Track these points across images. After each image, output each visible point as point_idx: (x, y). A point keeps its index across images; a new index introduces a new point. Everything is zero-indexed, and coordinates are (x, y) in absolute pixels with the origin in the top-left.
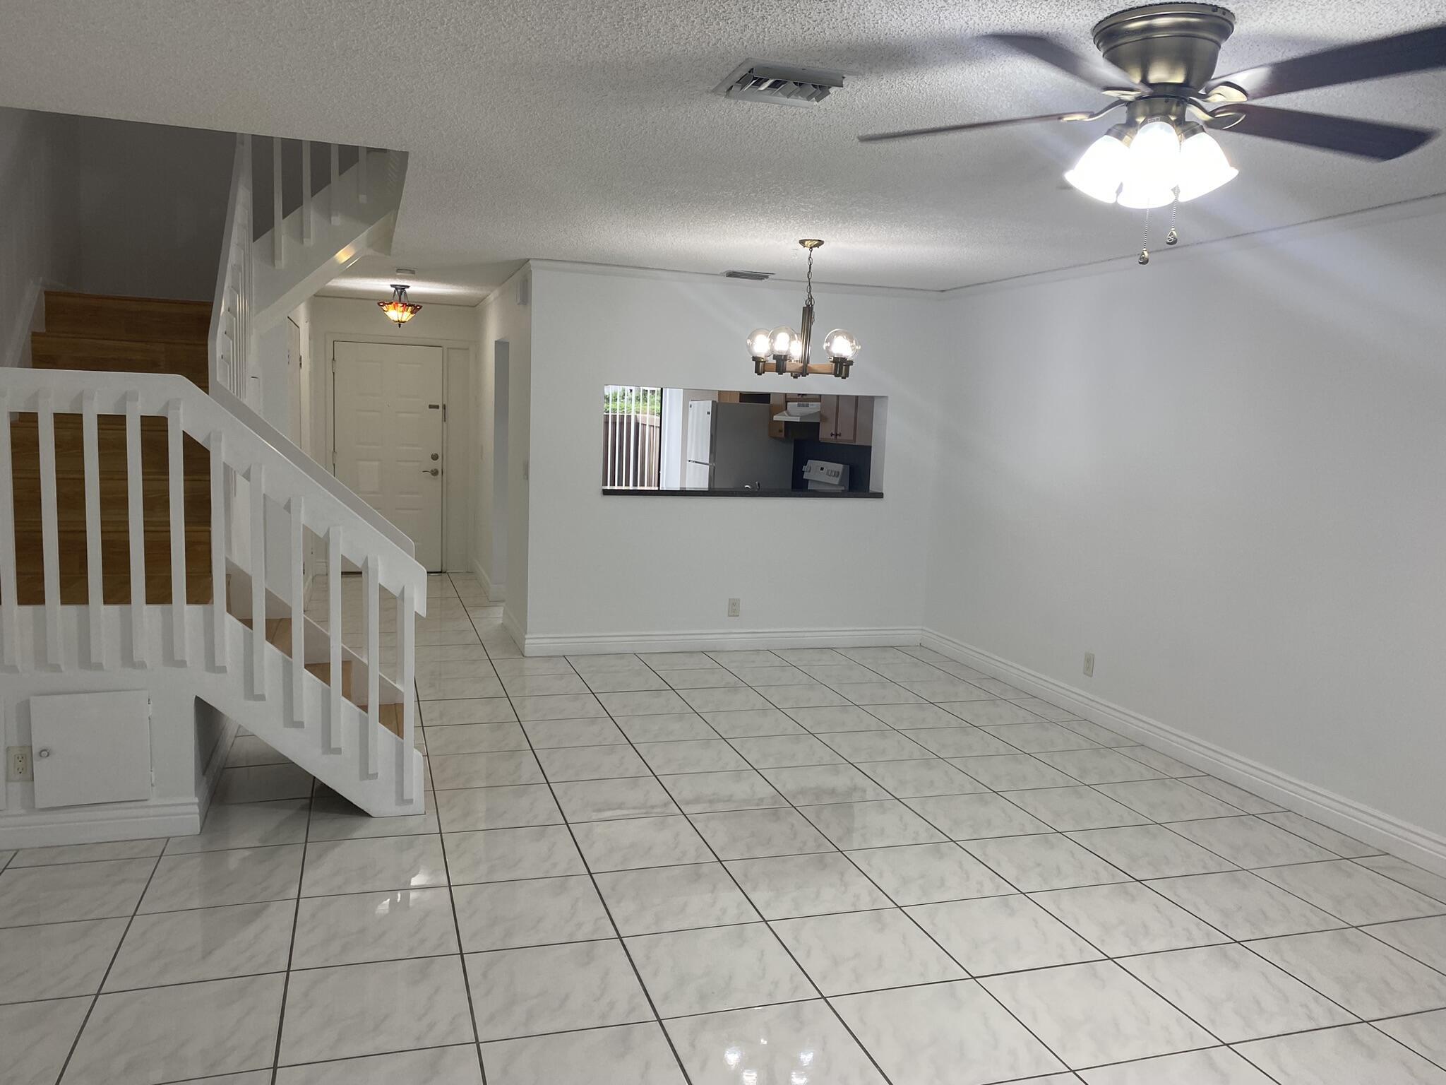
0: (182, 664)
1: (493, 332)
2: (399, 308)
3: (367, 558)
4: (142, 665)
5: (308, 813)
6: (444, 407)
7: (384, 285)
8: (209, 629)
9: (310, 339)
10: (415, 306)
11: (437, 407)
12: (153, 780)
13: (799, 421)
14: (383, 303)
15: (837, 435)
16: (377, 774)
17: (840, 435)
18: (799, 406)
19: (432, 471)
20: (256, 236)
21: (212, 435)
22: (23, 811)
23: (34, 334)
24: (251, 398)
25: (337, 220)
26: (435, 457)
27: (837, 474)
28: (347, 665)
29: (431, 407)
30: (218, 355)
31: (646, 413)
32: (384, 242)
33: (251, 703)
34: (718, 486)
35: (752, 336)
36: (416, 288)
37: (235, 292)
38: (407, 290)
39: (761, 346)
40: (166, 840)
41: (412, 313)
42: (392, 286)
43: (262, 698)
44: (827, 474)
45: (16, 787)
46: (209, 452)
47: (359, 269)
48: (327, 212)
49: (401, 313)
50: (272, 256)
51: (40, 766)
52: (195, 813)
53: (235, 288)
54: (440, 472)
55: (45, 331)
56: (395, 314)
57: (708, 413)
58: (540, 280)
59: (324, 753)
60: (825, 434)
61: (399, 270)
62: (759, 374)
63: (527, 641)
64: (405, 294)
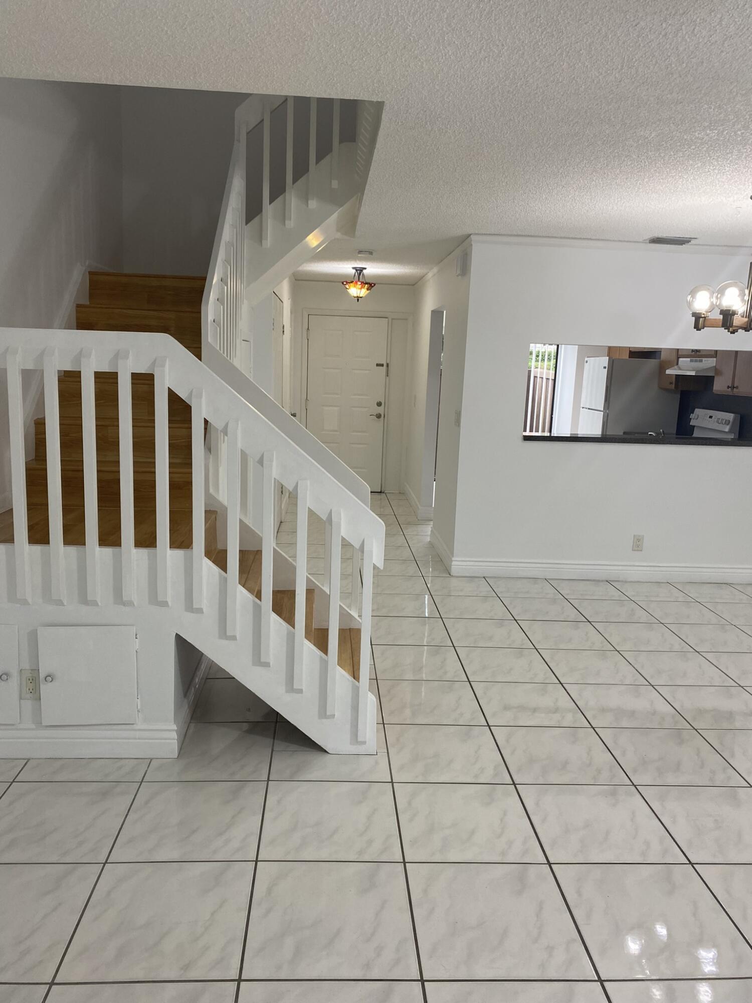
0: (164, 604)
1: (429, 302)
2: (358, 286)
3: (331, 510)
4: (130, 604)
5: (272, 740)
6: (388, 365)
7: (346, 268)
8: (189, 570)
9: (291, 312)
10: (370, 284)
11: (382, 365)
12: (139, 708)
13: (694, 374)
14: (347, 282)
15: (734, 387)
16: (335, 715)
17: (737, 387)
18: (691, 361)
19: (377, 415)
20: (248, 221)
21: (194, 390)
22: (33, 726)
23: (78, 306)
24: (241, 360)
25: (313, 204)
26: (379, 404)
27: (727, 422)
28: (310, 592)
29: (377, 365)
30: (210, 318)
31: (543, 369)
32: (350, 225)
33: (225, 642)
34: (609, 432)
35: (693, 293)
36: (373, 269)
37: (227, 265)
38: (364, 271)
39: (702, 302)
40: (150, 760)
41: (368, 289)
42: (353, 268)
43: (234, 638)
44: (718, 422)
45: (28, 705)
46: (191, 407)
47: (329, 253)
48: (305, 197)
49: (360, 290)
50: (260, 236)
51: (45, 689)
52: (174, 739)
53: (227, 261)
54: (383, 416)
55: (88, 303)
56: (355, 291)
57: (605, 368)
58: (479, 253)
59: (287, 692)
60: (720, 386)
61: (360, 252)
62: (698, 329)
63: (453, 563)
64: (363, 274)
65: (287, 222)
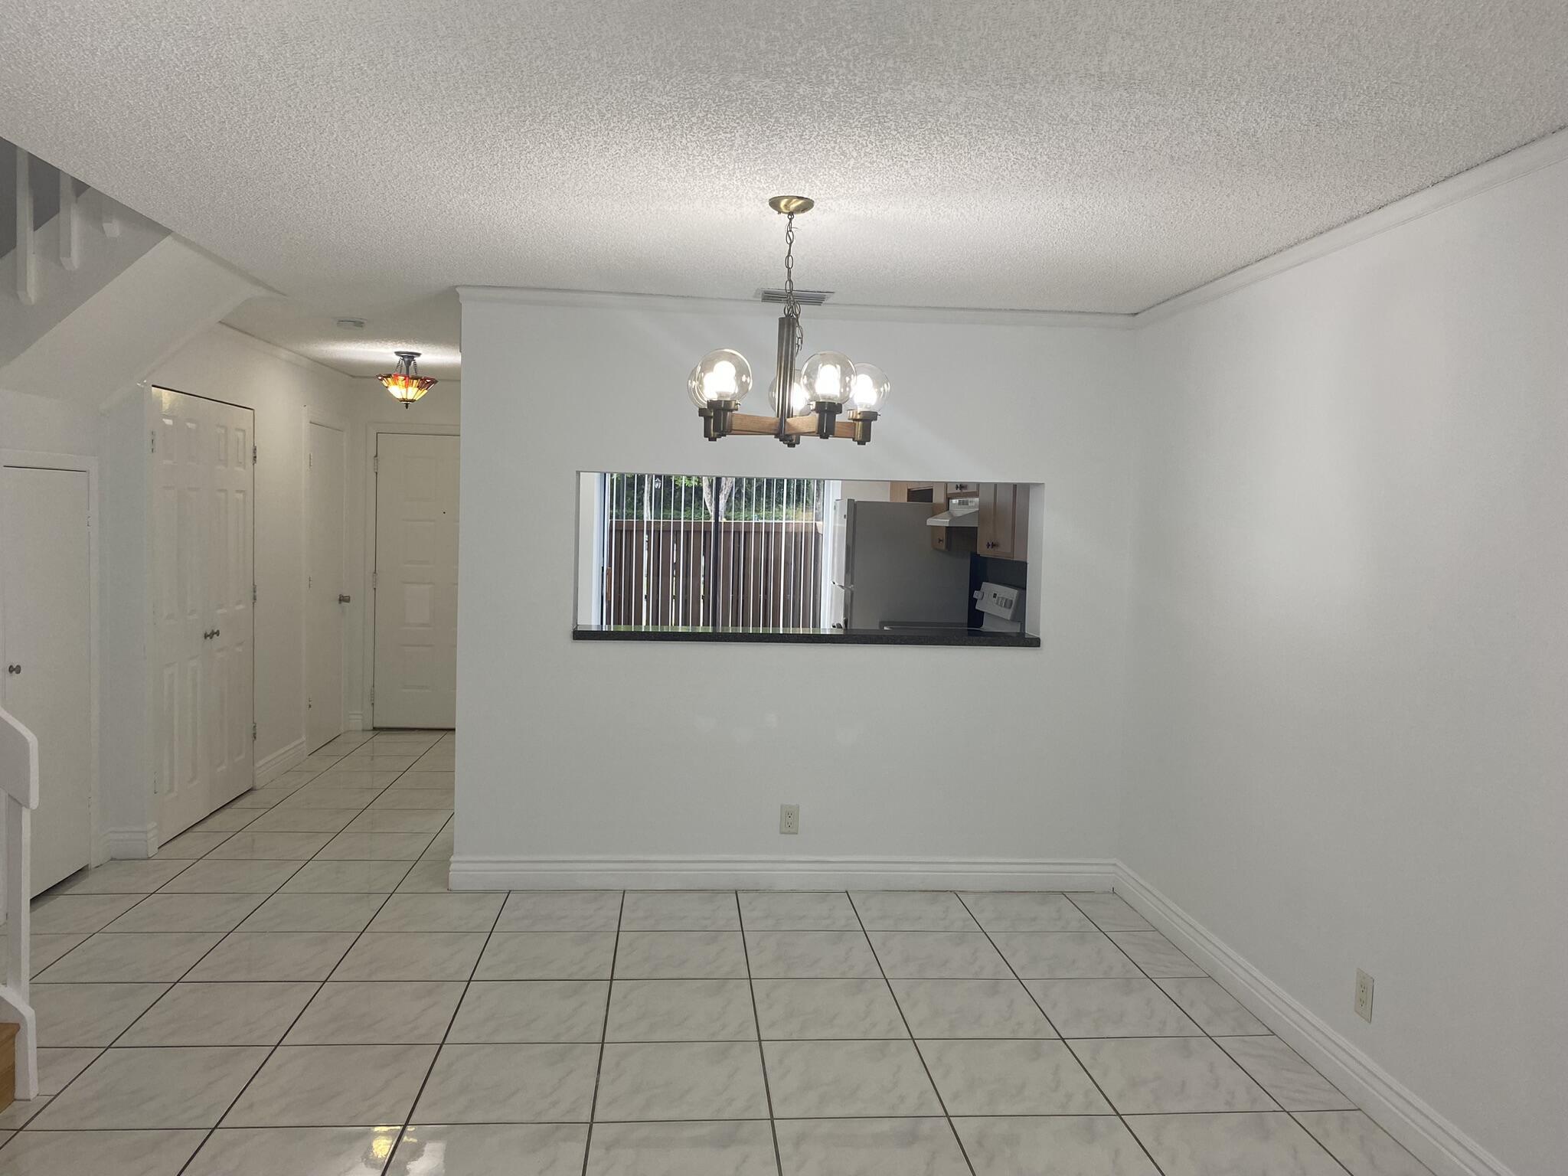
2: (404, 382)
7: (385, 353)
10: (426, 380)
14: (384, 375)
27: (1010, 604)
36: (431, 356)
38: (417, 359)
42: (398, 353)
44: (1001, 604)
49: (407, 389)
56: (398, 390)
57: (845, 516)
60: (984, 544)
62: (713, 439)
63: (452, 867)
64: (415, 364)
65: (63, 259)
